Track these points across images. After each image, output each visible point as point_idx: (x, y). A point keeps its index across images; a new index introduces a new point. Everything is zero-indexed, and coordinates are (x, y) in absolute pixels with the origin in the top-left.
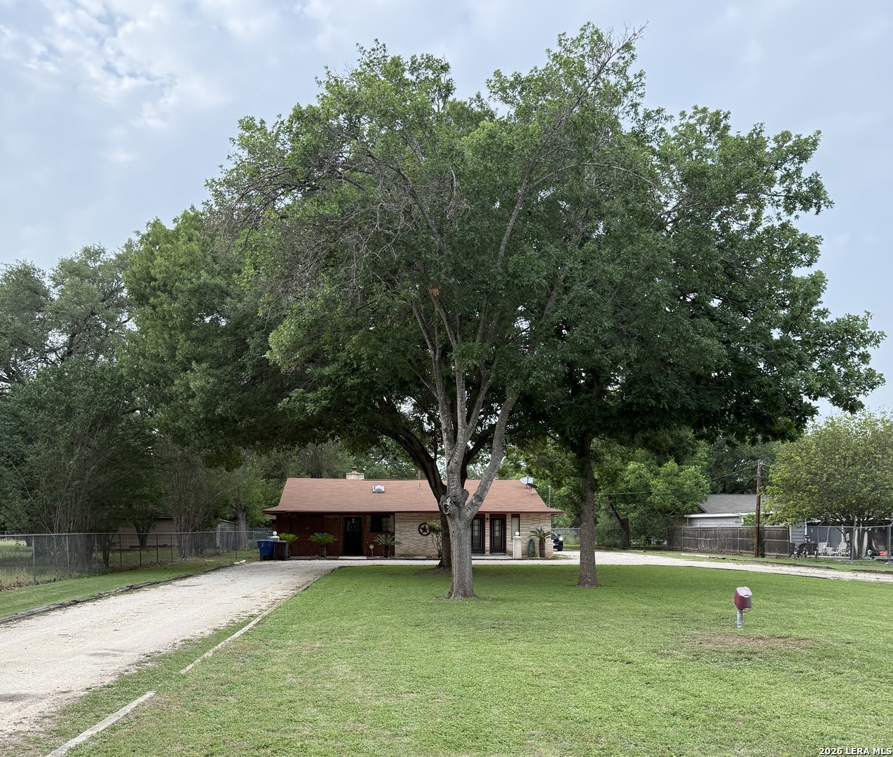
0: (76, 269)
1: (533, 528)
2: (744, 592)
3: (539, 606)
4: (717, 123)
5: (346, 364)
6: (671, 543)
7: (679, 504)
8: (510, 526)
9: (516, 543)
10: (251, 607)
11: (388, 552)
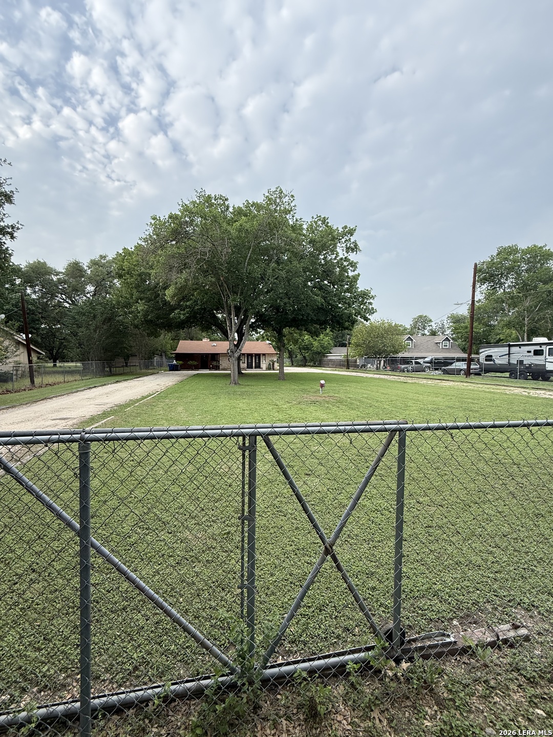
0: (96, 263)
1: (270, 359)
2: (322, 382)
3: (260, 387)
4: (324, 221)
5: (195, 301)
6: (320, 364)
7: (323, 350)
8: (262, 358)
9: (264, 365)
10: (158, 388)
11: (217, 368)
